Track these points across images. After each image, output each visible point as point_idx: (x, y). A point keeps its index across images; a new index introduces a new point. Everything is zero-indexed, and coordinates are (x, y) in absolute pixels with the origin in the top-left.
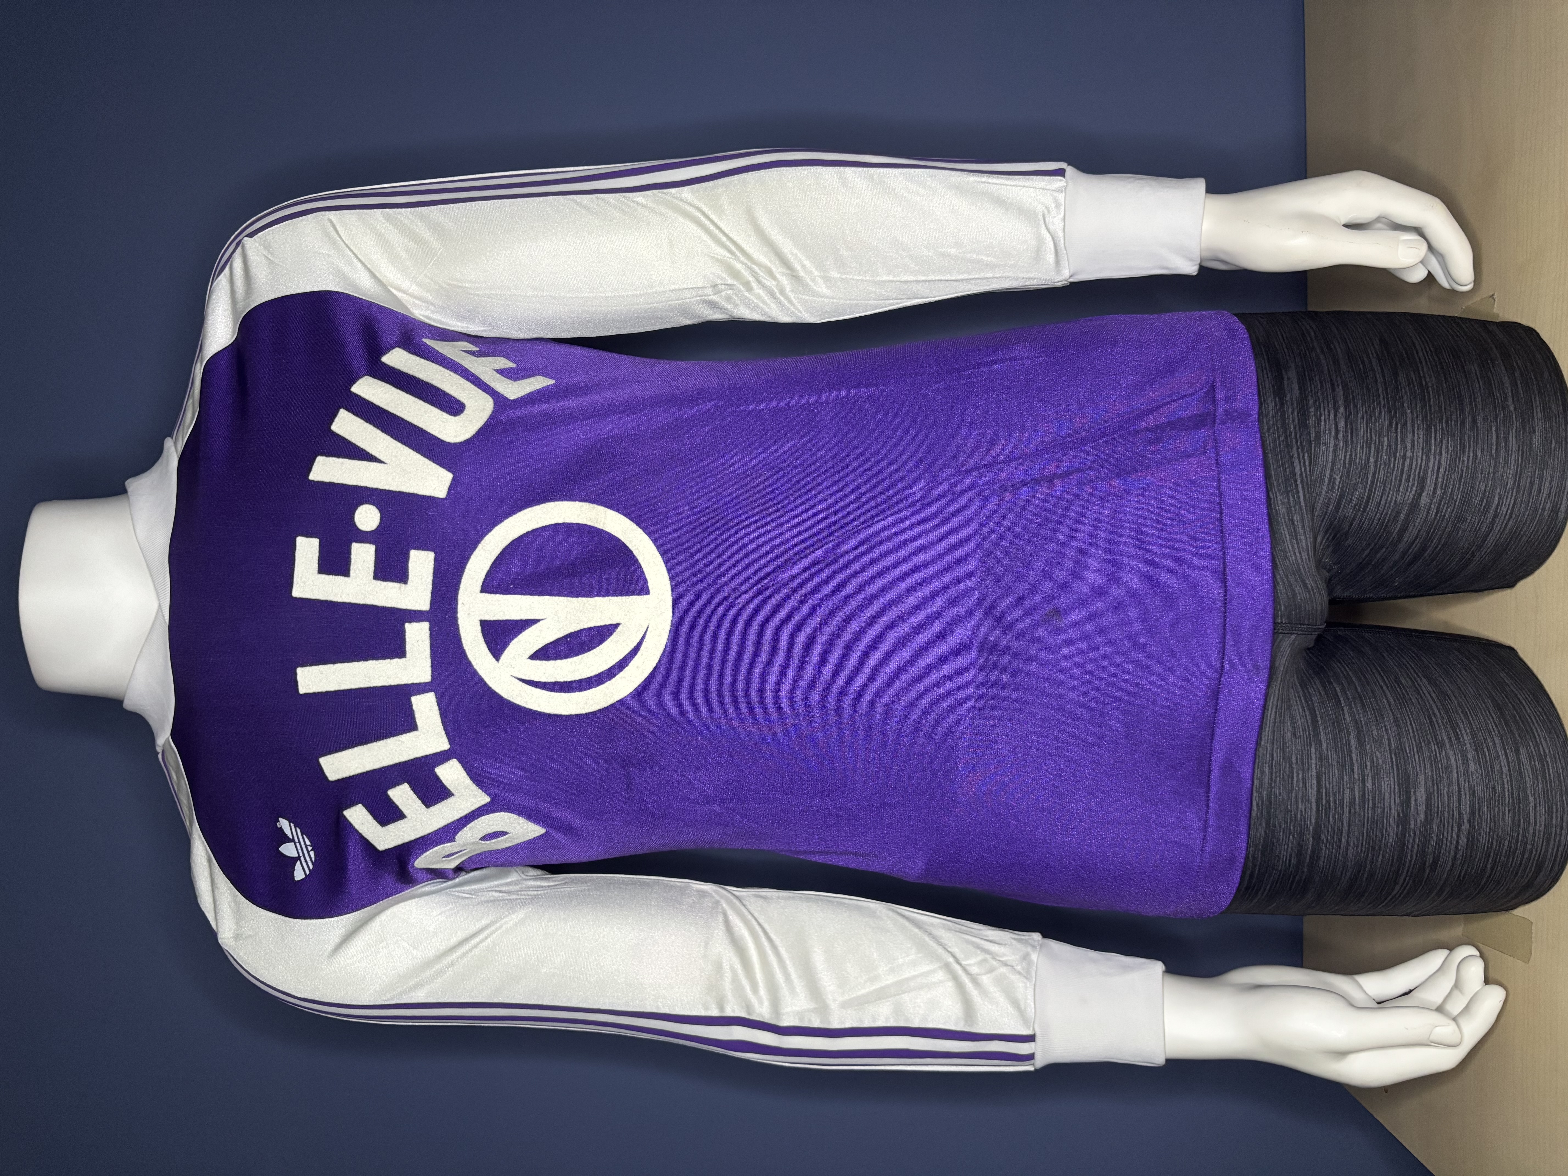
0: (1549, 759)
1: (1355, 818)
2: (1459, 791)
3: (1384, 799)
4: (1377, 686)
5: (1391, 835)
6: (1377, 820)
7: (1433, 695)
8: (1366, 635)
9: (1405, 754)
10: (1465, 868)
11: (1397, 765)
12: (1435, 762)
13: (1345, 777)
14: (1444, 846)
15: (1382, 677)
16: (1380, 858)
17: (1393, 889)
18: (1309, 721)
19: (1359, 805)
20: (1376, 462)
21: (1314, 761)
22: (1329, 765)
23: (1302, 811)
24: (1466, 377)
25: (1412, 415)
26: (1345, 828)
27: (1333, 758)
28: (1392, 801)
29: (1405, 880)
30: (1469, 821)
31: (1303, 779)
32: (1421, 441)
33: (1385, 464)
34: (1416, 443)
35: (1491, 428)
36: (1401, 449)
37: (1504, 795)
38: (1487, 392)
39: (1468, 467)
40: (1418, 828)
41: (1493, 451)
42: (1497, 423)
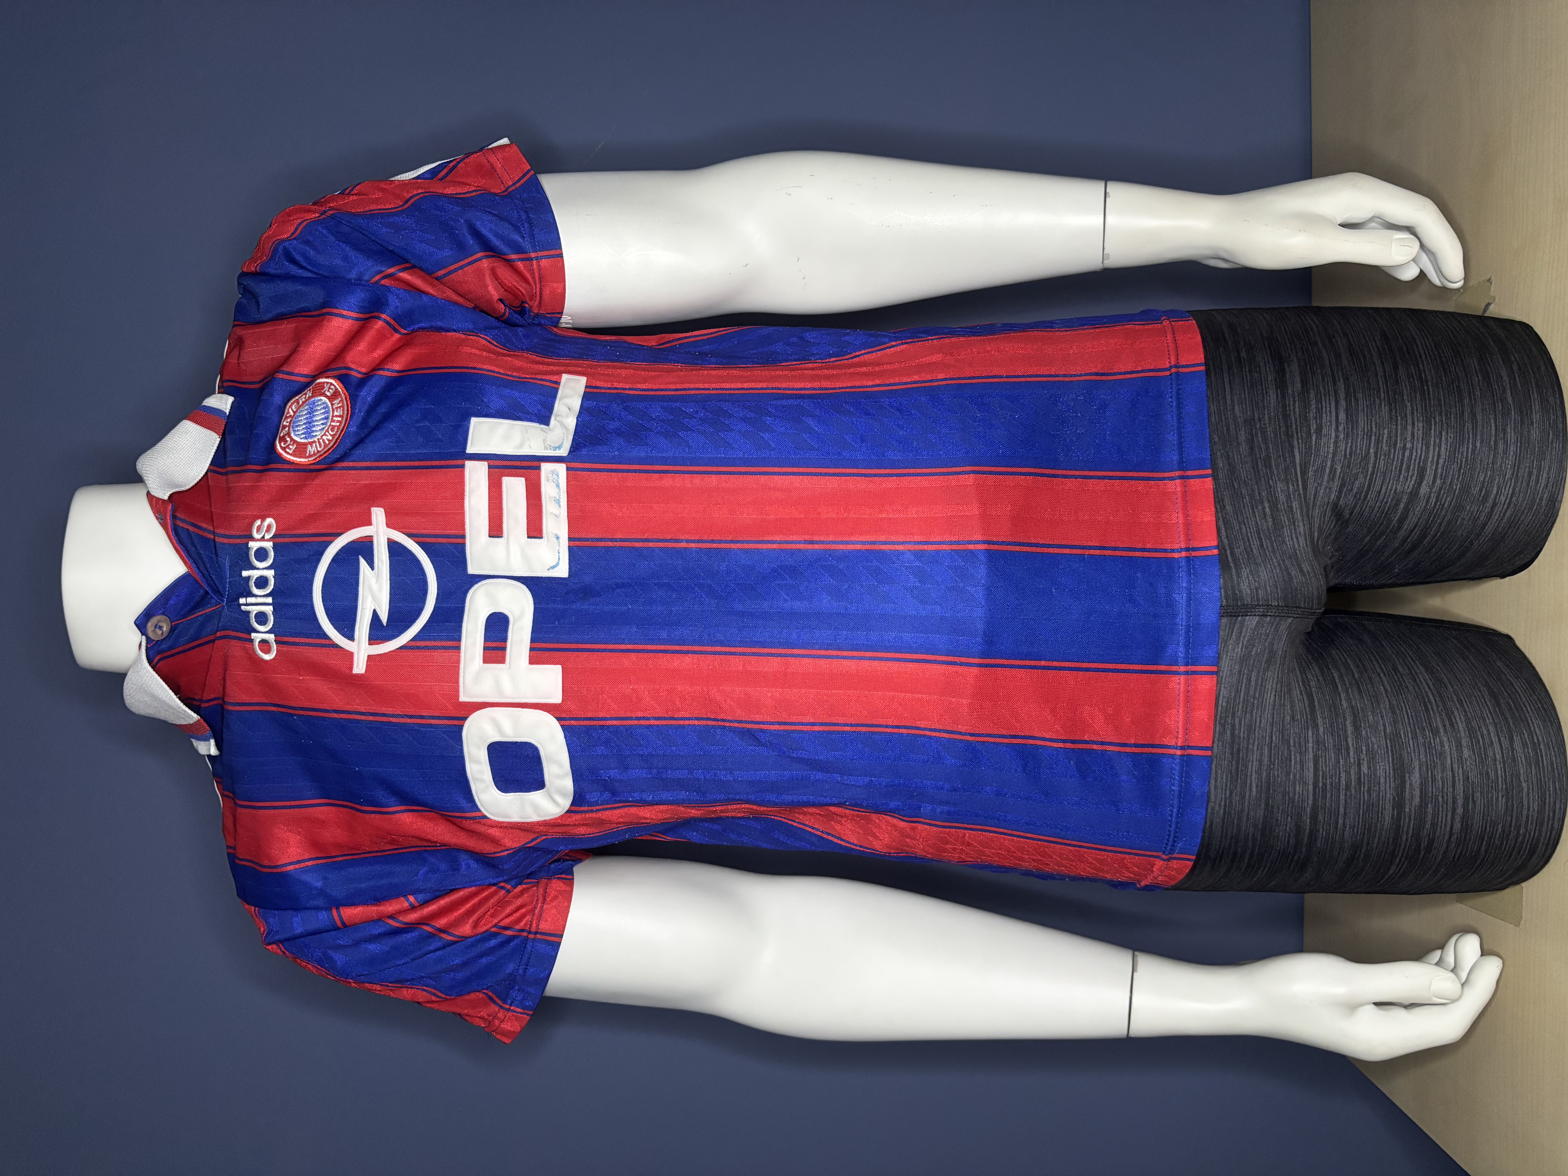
0: (1542, 747)
1: (1351, 800)
2: (1453, 776)
3: (1380, 783)
4: (1374, 673)
5: (1387, 818)
6: (1373, 803)
7: (1430, 682)
8: (1366, 623)
9: (1400, 740)
10: (1459, 851)
11: (1392, 751)
13: (1341, 761)
14: (1439, 830)
15: (1380, 664)
16: (1376, 839)
17: (1390, 868)
19: (1355, 788)
20: (1376, 453)
21: (1311, 745)
22: (1326, 749)
23: (1299, 793)
25: (1412, 407)
26: (1342, 810)
27: (1330, 742)
28: (1388, 785)
31: (1301, 762)
32: (1420, 432)
33: (1385, 455)
34: (1416, 434)
35: (1490, 420)
36: (1401, 440)
37: (1498, 781)
38: (1486, 385)
39: (1467, 458)
40: (1413, 812)
41: (1492, 443)
42: (1495, 415)
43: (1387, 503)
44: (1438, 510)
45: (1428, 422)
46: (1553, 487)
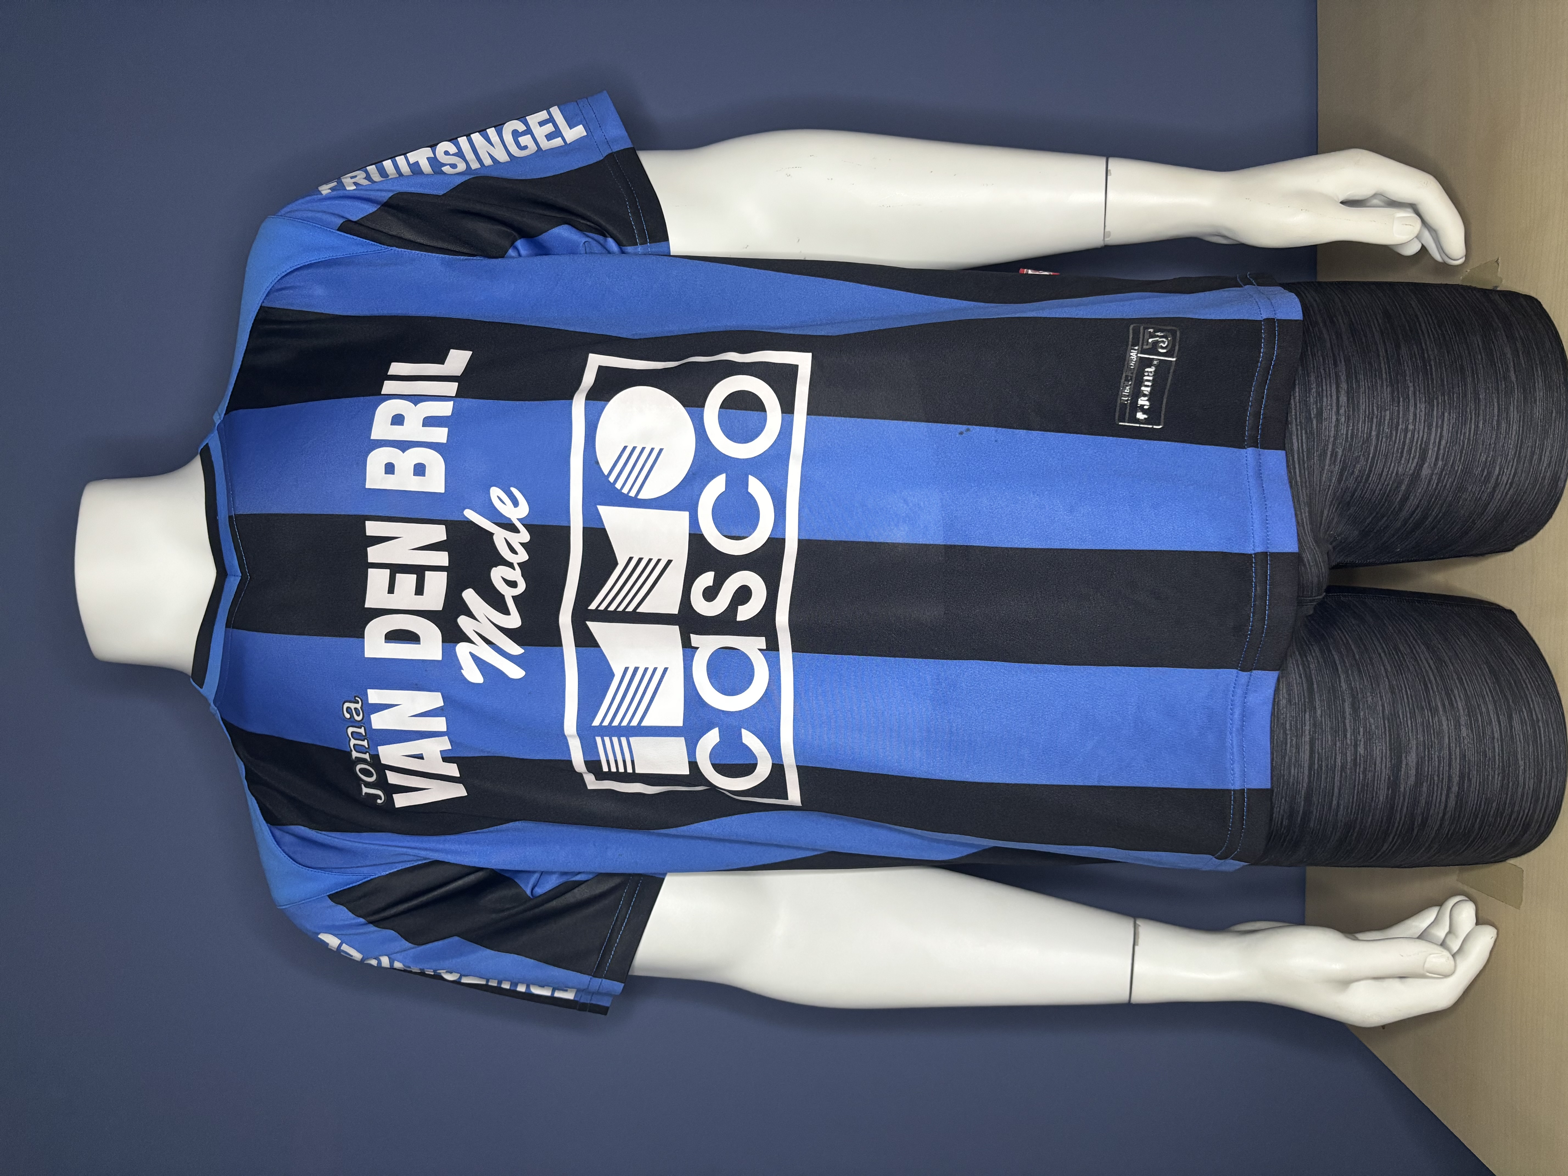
0: (1541, 724)
1: (1346, 782)
2: (1450, 755)
3: (1375, 762)
4: (1374, 653)
5: (1381, 798)
6: (1368, 783)
7: (1431, 662)
8: (1365, 599)
9: (1398, 720)
11: (1390, 730)
12: (1427, 726)
13: (1338, 743)
14: (1432, 809)
15: (1381, 643)
16: (1370, 819)
17: (1383, 846)
18: (1305, 688)
19: (1351, 769)
20: (1378, 434)
21: (1307, 728)
22: (1322, 731)
24: (1468, 349)
25: (1414, 387)
26: (1336, 790)
27: (1327, 724)
28: (1384, 765)
29: (1394, 838)
30: (1459, 784)
31: (1296, 745)
32: (1423, 414)
33: (1387, 438)
34: (1418, 416)
35: (1493, 400)
36: (1403, 422)
37: (1495, 759)
38: (1489, 363)
39: (1469, 439)
40: (1408, 791)
41: (1495, 423)
42: (1498, 393)
43: (1388, 485)
44: (1439, 491)
45: (1430, 403)
46: (1555, 467)
